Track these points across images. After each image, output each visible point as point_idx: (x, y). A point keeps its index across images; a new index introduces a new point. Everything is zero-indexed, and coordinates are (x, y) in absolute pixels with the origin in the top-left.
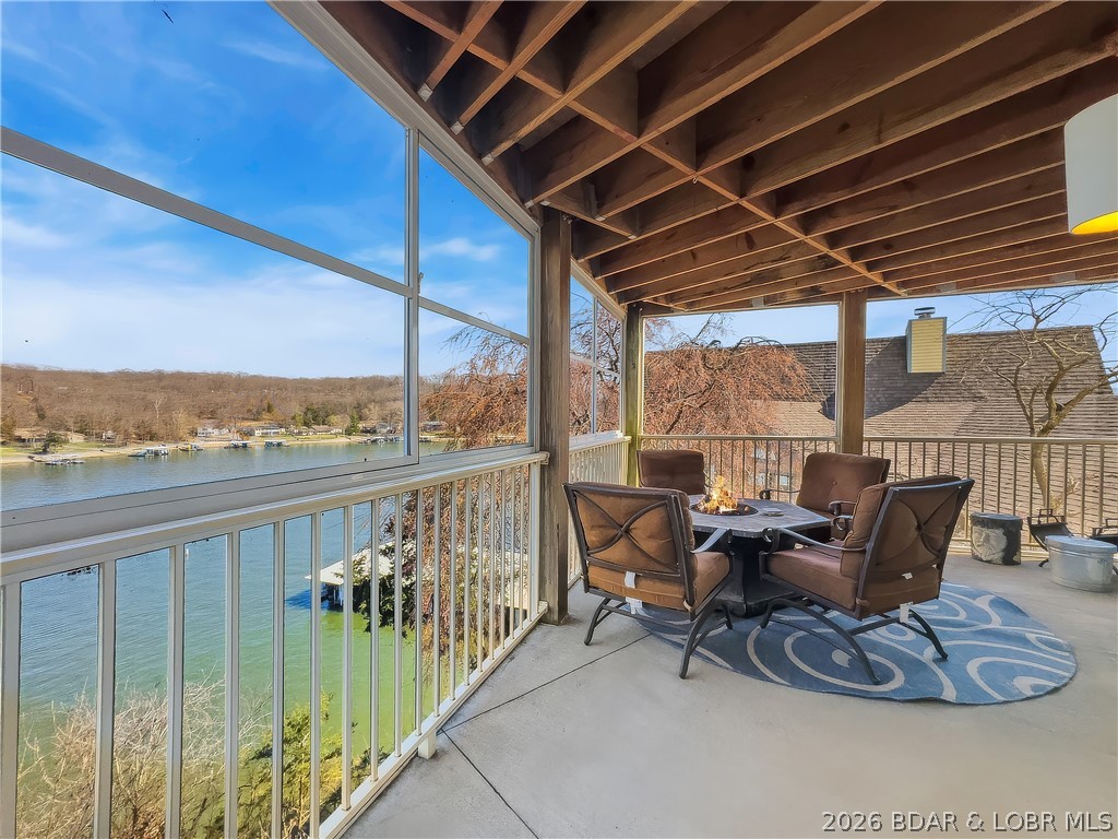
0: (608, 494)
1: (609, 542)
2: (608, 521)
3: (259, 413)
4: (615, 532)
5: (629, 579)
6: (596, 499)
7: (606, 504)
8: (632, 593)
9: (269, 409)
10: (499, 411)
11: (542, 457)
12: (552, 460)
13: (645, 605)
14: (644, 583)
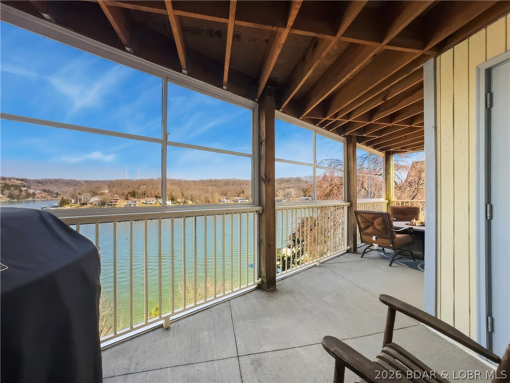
0: (366, 213)
1: (367, 227)
2: (366, 221)
3: (240, 194)
4: (368, 224)
5: (374, 238)
6: (362, 215)
7: (366, 216)
8: (375, 242)
9: (243, 192)
10: (335, 192)
11: (348, 204)
12: (351, 205)
13: (379, 246)
14: (378, 239)
